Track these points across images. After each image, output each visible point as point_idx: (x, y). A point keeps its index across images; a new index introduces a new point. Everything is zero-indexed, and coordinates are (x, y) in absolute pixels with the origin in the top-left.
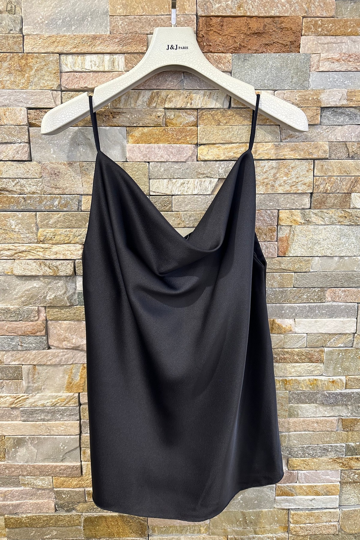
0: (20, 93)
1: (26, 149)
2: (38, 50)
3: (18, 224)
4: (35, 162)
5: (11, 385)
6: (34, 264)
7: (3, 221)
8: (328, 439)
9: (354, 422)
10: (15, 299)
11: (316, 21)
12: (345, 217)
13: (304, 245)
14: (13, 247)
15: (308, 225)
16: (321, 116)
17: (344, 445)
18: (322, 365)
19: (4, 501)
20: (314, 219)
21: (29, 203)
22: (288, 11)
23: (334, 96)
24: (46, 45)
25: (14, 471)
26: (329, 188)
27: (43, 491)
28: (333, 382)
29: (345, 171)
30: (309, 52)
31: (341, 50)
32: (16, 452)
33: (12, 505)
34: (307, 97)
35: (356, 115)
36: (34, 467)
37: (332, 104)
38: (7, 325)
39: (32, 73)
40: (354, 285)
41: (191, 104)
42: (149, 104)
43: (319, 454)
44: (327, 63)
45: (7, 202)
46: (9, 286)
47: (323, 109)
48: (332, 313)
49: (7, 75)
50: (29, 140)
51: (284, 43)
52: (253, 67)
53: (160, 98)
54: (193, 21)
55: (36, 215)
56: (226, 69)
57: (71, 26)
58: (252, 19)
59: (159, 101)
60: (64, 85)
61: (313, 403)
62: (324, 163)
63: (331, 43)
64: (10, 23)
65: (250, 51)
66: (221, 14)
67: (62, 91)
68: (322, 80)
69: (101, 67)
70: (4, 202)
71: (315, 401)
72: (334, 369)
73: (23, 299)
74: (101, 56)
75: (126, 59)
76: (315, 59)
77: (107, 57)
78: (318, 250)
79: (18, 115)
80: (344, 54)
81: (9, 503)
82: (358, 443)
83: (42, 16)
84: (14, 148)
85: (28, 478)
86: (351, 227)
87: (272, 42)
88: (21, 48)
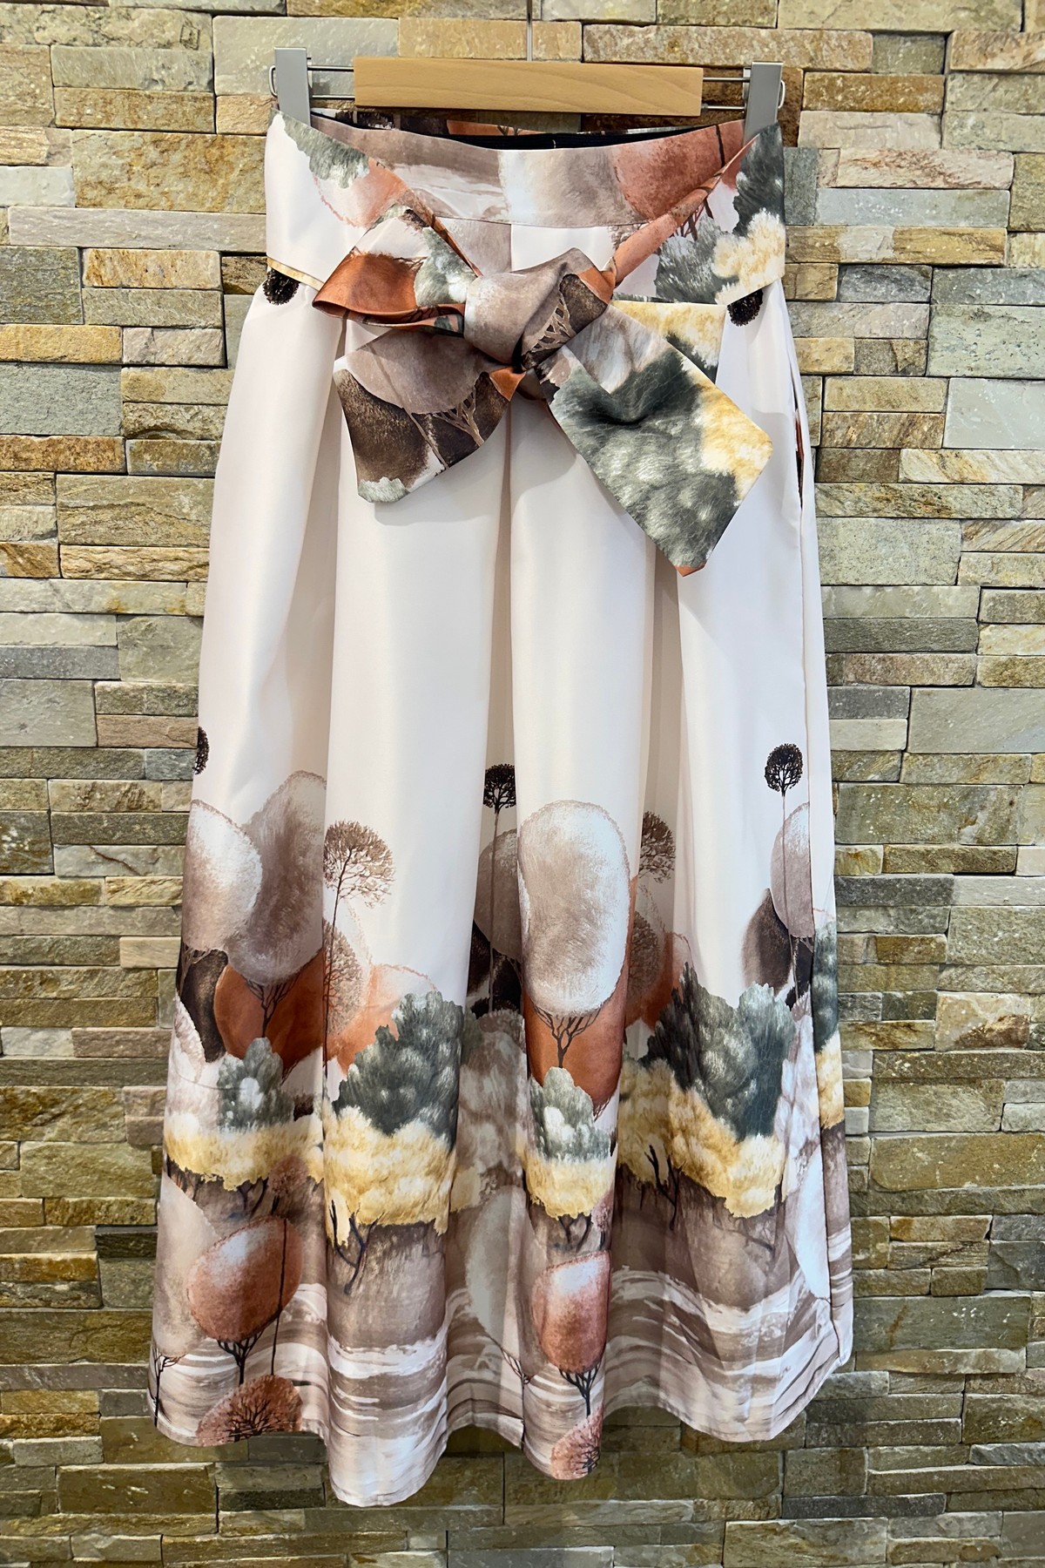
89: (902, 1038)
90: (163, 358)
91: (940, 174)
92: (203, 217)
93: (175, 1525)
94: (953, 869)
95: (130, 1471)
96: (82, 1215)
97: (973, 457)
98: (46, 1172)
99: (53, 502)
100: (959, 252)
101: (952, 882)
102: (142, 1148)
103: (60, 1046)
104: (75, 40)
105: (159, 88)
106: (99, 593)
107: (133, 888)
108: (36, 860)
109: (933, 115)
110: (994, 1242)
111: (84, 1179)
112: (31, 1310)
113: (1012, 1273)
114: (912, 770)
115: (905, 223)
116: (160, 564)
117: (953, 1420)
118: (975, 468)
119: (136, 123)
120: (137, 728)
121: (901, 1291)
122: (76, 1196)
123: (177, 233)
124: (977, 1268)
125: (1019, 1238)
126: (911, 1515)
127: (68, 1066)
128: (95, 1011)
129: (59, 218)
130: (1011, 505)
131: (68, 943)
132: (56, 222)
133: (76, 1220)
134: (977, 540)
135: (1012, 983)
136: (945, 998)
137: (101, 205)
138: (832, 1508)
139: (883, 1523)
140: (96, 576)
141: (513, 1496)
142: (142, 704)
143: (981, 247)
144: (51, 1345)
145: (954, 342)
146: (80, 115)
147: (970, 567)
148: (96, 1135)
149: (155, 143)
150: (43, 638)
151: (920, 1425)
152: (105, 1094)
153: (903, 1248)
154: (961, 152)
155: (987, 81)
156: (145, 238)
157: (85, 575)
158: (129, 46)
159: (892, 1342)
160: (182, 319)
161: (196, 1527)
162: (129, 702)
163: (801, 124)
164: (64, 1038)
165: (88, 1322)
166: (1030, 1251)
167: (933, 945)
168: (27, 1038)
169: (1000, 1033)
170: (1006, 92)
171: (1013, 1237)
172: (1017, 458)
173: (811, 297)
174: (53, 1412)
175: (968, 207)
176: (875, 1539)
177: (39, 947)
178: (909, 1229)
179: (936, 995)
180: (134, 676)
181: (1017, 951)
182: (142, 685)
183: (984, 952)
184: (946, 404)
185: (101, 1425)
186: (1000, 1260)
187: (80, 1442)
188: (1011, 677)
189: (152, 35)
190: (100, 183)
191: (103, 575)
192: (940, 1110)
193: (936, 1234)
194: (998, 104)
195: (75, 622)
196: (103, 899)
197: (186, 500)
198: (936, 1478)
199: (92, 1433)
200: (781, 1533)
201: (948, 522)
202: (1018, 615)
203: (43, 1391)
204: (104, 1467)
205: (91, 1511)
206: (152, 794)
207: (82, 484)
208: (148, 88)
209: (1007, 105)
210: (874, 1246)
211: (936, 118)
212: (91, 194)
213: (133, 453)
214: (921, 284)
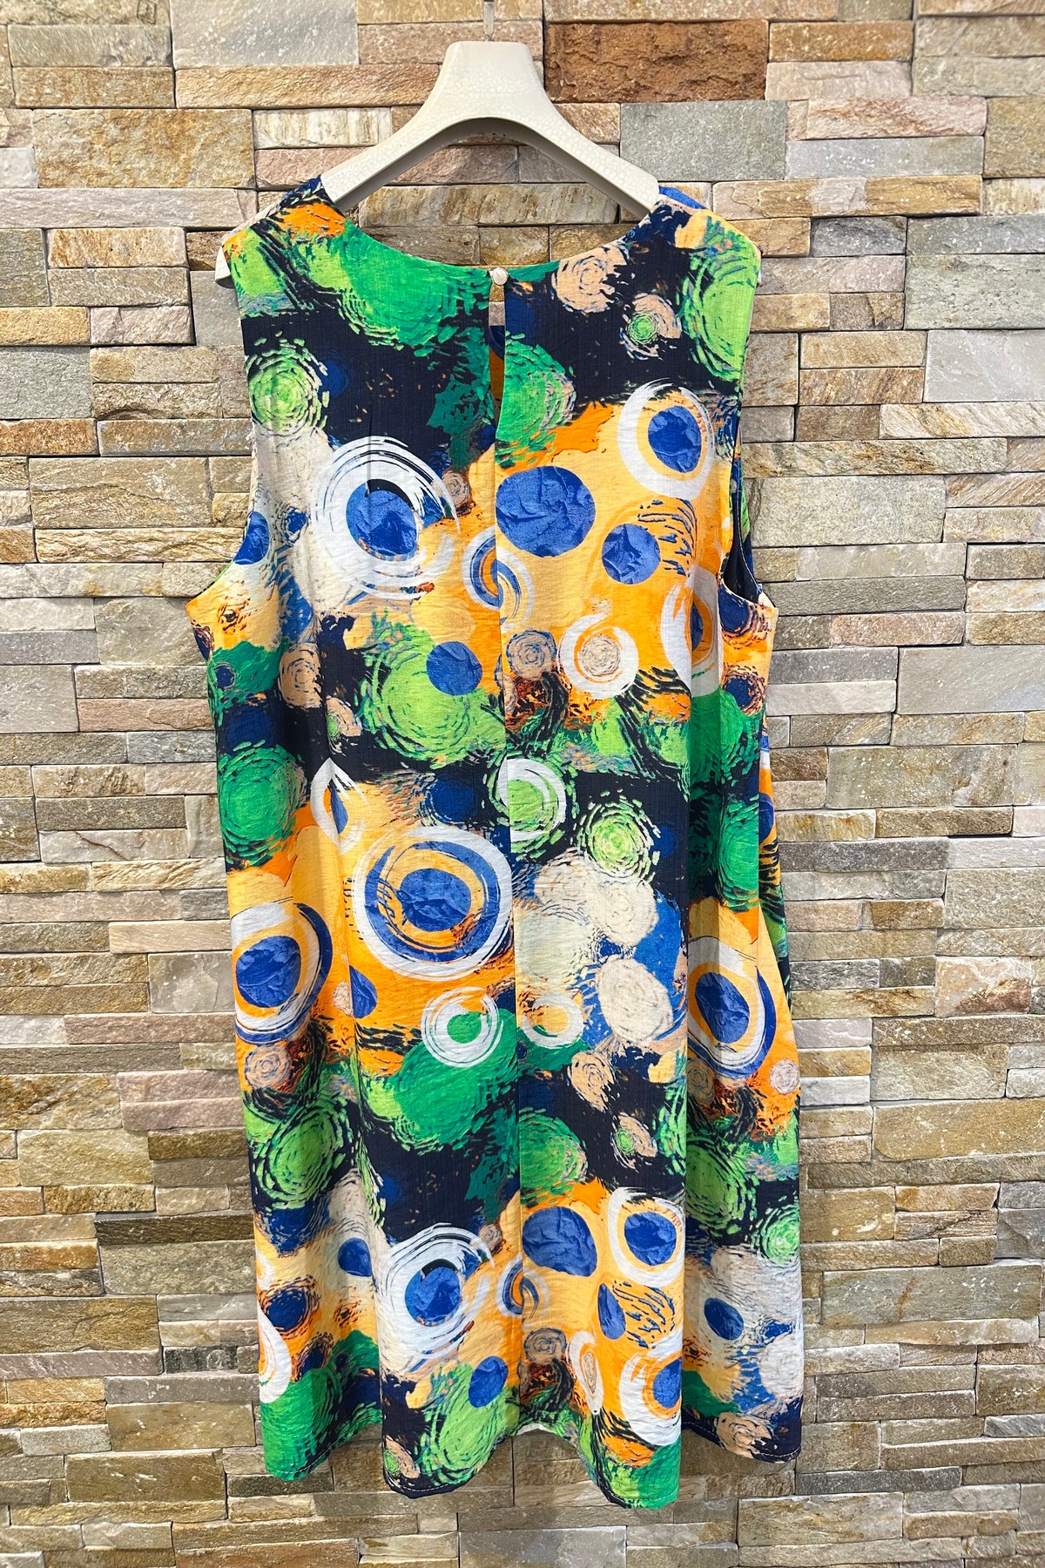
0: (170, 195)
1: (184, 318)
2: (208, 100)
3: (169, 483)
4: (203, 348)
5: (161, 839)
6: (207, 571)
7: (137, 476)
8: (842, 949)
9: (898, 909)
10: (167, 649)
11: (798, 31)
12: (869, 457)
13: (781, 521)
14: (161, 535)
15: (790, 476)
16: (812, 237)
17: (877, 961)
18: (823, 784)
19: (145, 1100)
20: (802, 462)
21: (191, 438)
22: (738, 9)
23: (839, 192)
24: (224, 89)
25: (167, 1032)
26: (833, 394)
27: (231, 1078)
28: (848, 821)
29: (866, 357)
30: (784, 98)
31: (852, 91)
32: (172, 988)
33: (164, 1107)
34: (781, 196)
35: (886, 233)
36: (211, 1020)
37: (835, 210)
38: (150, 707)
39: (195, 151)
40: (889, 607)
41: (535, 215)
42: (444, 219)
43: (823, 982)
44: (821, 122)
45: (145, 436)
46: (152, 620)
47: (816, 221)
48: (846, 670)
49: (141, 157)
50: (191, 299)
51: (731, 78)
52: (666, 132)
53: (468, 204)
54: (536, 34)
55: (207, 463)
56: (608, 138)
57: (276, 47)
58: (662, 27)
59: (466, 209)
60: (262, 176)
61: (806, 868)
62: (822, 339)
63: (832, 76)
64: (146, 44)
65: (659, 98)
66: (594, 17)
67: (258, 190)
68: (813, 159)
69: (341, 137)
70: (138, 436)
71: (813, 866)
72: (851, 793)
73: (183, 649)
74: (341, 112)
75: (394, 119)
76: (796, 111)
77: (354, 115)
78: (812, 532)
79: (166, 245)
80: (859, 100)
81: (156, 1104)
82: (908, 959)
83: (214, 27)
84: (159, 316)
85: (198, 1047)
86: (882, 479)
87: (705, 77)
88: (169, 98)
89: (901, 1005)
90: (131, 337)
91: (912, 122)
92: (165, 193)
93: (185, 1512)
94: (947, 832)
95: (137, 1459)
96: (79, 1203)
97: (954, 411)
98: (44, 1160)
99: (26, 486)
100: (934, 202)
101: (947, 847)
102: (138, 1134)
103: (54, 1034)
104: (31, 18)
105: (117, 64)
106: (76, 577)
107: (120, 873)
108: (22, 847)
109: (902, 62)
110: (1002, 1211)
111: (81, 1167)
112: (34, 1299)
113: (1022, 1242)
114: (903, 732)
115: (876, 174)
116: (136, 545)
117: (966, 1392)
118: (957, 422)
119: (96, 101)
120: (118, 710)
121: (909, 1262)
122: (74, 1184)
123: (140, 210)
124: (986, 1237)
125: (1027, 1205)
126: (927, 1489)
127: (62, 1053)
128: (85, 998)
129: (22, 199)
130: (996, 459)
131: (57, 930)
132: (20, 203)
133: (75, 1208)
134: (961, 496)
135: (1012, 947)
136: (944, 964)
137: (63, 185)
138: (848, 1484)
139: (899, 1498)
140: (72, 560)
141: (522, 1477)
142: (122, 687)
143: (956, 195)
144: (54, 1334)
145: (931, 294)
146: (39, 94)
147: (955, 523)
148: (92, 1122)
149: (116, 120)
150: (21, 624)
151: (934, 1397)
152: (99, 1081)
153: (909, 1218)
154: (932, 99)
155: (956, 25)
156: (109, 217)
157: (61, 559)
158: (86, 22)
159: (901, 1314)
160: (148, 297)
161: (205, 1513)
162: (108, 686)
163: (767, 77)
164: (57, 1025)
165: (91, 1309)
166: (1039, 1219)
167: (929, 910)
168: (20, 1026)
169: (1002, 998)
170: (977, 35)
171: (1021, 1205)
172: (999, 411)
173: (784, 252)
174: (59, 1401)
175: (941, 156)
176: (890, 1514)
177: (29, 934)
178: (914, 1199)
179: (935, 961)
180: (113, 659)
181: (1016, 913)
182: (122, 668)
183: (982, 915)
184: (925, 358)
185: (107, 1413)
186: (1009, 1228)
187: (86, 1431)
188: (1001, 634)
189: (108, 11)
190: (62, 162)
191: (78, 559)
192: (943, 1077)
193: (942, 1203)
194: (968, 48)
195: (53, 607)
196: (90, 885)
197: (159, 480)
198: (951, 1451)
199: (98, 1420)
200: (794, 1510)
201: (931, 478)
202: (1006, 570)
203: (48, 1380)
204: (112, 1455)
205: (101, 1498)
206: (135, 777)
207: (55, 467)
208: (106, 65)
209: (978, 49)
210: (879, 1217)
211: (905, 65)
212: (53, 174)
213: (105, 435)
214: (895, 236)
